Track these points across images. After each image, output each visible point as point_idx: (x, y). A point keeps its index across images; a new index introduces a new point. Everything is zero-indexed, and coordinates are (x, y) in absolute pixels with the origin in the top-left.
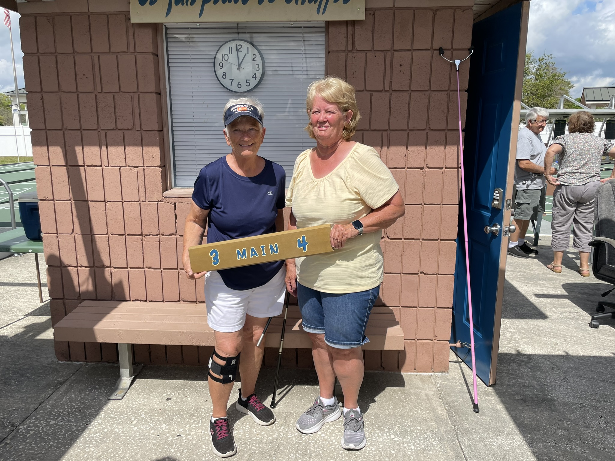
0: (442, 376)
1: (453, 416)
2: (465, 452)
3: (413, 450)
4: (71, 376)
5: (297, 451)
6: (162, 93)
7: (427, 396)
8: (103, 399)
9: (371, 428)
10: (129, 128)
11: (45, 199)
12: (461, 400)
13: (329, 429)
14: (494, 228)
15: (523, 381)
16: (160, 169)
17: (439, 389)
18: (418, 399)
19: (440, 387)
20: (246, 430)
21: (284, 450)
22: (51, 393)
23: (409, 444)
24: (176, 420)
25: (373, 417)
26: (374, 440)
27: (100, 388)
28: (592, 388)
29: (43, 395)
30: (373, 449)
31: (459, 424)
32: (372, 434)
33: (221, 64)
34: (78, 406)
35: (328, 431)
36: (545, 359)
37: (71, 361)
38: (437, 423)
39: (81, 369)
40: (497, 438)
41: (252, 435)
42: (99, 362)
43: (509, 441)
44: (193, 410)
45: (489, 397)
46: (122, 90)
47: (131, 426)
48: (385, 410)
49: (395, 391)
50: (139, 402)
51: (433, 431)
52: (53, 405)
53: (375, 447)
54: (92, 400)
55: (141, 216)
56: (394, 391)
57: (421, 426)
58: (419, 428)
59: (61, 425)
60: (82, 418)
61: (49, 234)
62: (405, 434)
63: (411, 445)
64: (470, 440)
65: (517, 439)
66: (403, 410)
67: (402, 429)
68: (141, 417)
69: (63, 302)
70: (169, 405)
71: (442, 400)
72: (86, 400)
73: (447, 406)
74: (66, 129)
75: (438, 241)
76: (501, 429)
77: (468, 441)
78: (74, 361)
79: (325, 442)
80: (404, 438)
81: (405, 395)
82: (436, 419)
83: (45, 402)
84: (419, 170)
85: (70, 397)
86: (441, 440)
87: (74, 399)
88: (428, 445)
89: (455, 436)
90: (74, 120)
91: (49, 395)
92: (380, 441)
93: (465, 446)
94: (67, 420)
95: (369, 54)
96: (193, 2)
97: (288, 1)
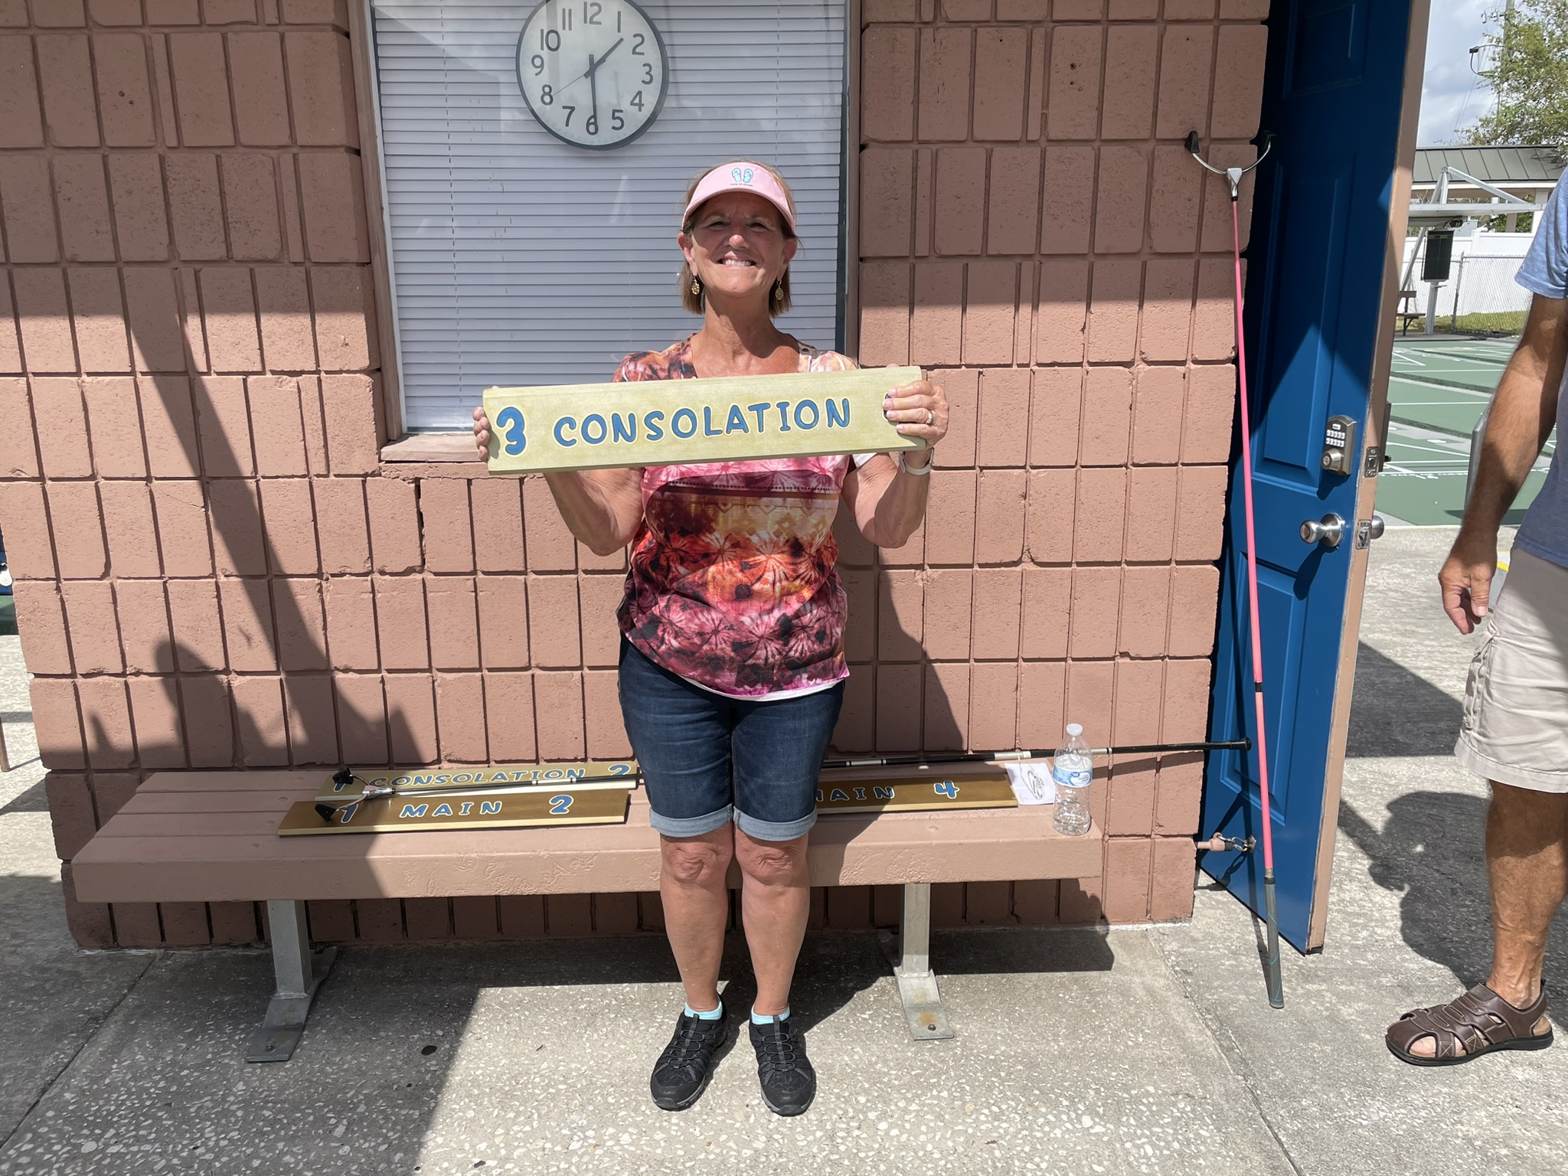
0: (1177, 932)
1: (1233, 1049)
2: (1292, 1155)
3: (1153, 1160)
4: (125, 996)
6: (365, 151)
7: (1150, 991)
8: (232, 1062)
9: (1023, 1100)
10: (271, 257)
11: (14, 476)
12: (1242, 997)
13: (906, 1111)
14: (1328, 527)
15: (1389, 933)
16: (366, 379)
17: (1177, 968)
18: (1130, 1005)
19: (1178, 964)
20: (674, 1133)
22: (71, 1052)
23: (1138, 1142)
24: (461, 1114)
25: (1020, 1067)
26: (1039, 1135)
27: (219, 1029)
29: (49, 1061)
30: (1044, 1165)
31: (1255, 1070)
32: (1030, 1118)
33: (538, 62)
34: (159, 1089)
35: (907, 1117)
36: (1426, 866)
37: (119, 947)
38: (1196, 1073)
39: (151, 972)
40: (1364, 1106)
41: (693, 1146)
42: (203, 946)
43: (1398, 1112)
44: (508, 1079)
45: (1315, 983)
46: (244, 139)
47: (333, 1144)
48: (1048, 1043)
49: (1062, 985)
50: (343, 1064)
51: (1193, 1097)
52: (84, 1091)
53: (1047, 1157)
54: (198, 1067)
55: (315, 520)
56: (1060, 983)
57: (1155, 1082)
58: (1151, 1089)
59: (118, 1155)
60: (177, 1128)
61: (34, 582)
62: (1119, 1112)
63: (1144, 1143)
64: (1295, 1116)
65: (1416, 1102)
66: (1096, 1039)
67: (1107, 1097)
68: (358, 1114)
69: (86, 779)
70: (432, 1068)
71: (1194, 1001)
72: (182, 1068)
73: (1210, 1019)
74: (73, 261)
75: (1168, 567)
76: (1369, 1076)
77: (1292, 1120)
78: (130, 948)
79: (903, 1153)
80: (1118, 1123)
81: (1091, 995)
82: (1190, 1062)
83: (58, 1081)
84: (1121, 368)
85: (133, 1060)
86: (1220, 1121)
87: (145, 1069)
88: (1188, 1140)
89: (1254, 1108)
90: (95, 233)
91: (66, 1060)
92: (1056, 1138)
93: (1288, 1136)
94: (134, 1136)
95: (982, 33)
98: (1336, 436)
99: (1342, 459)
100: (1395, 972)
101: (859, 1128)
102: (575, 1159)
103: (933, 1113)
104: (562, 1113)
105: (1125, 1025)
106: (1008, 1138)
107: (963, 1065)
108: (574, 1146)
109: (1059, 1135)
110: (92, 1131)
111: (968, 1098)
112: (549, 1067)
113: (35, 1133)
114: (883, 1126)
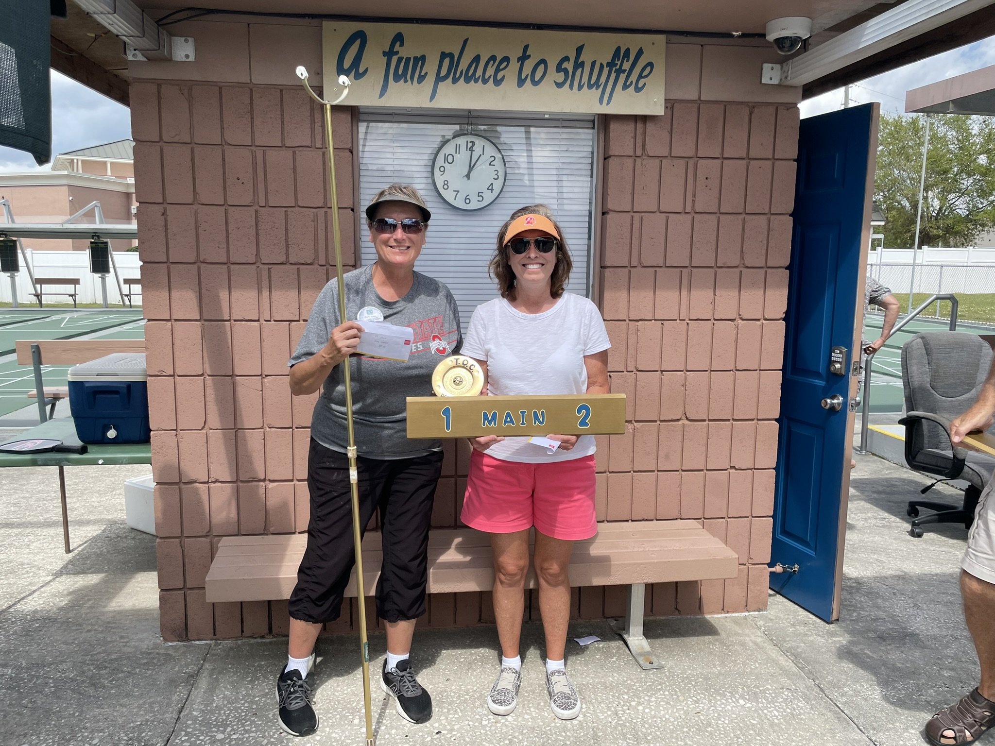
0: (761, 616)
1: (804, 668)
3: (779, 717)
4: (203, 665)
5: (624, 735)
6: (356, 210)
7: (756, 644)
9: (707, 694)
10: (309, 262)
11: (159, 374)
12: (803, 645)
13: (649, 701)
14: (835, 401)
15: (867, 613)
17: (766, 633)
18: (747, 650)
19: (766, 631)
21: (605, 736)
22: (186, 692)
23: (769, 710)
25: (701, 680)
26: (720, 709)
28: (954, 614)
30: (727, 722)
31: (818, 676)
32: (713, 702)
33: (442, 169)
34: (247, 707)
36: (878, 582)
37: (188, 640)
38: (789, 679)
39: (212, 652)
40: (875, 690)
42: (237, 638)
46: (300, 203)
48: (711, 668)
49: (710, 642)
50: (344, 691)
51: (791, 690)
52: (203, 711)
53: (727, 718)
54: (262, 696)
57: (770, 684)
58: (769, 687)
59: (238, 739)
60: (266, 725)
61: (163, 432)
62: (756, 698)
63: (773, 710)
64: (842, 696)
66: (735, 666)
67: (748, 691)
68: (362, 714)
69: (180, 541)
71: (779, 648)
72: (254, 697)
73: (790, 655)
74: (203, 262)
75: (754, 422)
77: (842, 697)
78: (194, 640)
79: (655, 719)
80: (758, 702)
81: (726, 646)
82: (785, 674)
83: (185, 706)
84: (730, 322)
85: (224, 694)
86: (807, 699)
87: (233, 698)
88: (794, 708)
89: (821, 693)
90: (217, 248)
91: (185, 697)
92: (729, 710)
93: (842, 704)
94: (243, 730)
95: (664, 161)
96: (421, 78)
97: (559, 85)
98: (837, 356)
99: (841, 367)
100: (875, 631)
101: (629, 709)
102: (488, 729)
103: (664, 701)
104: (472, 709)
105: (747, 659)
106: (705, 711)
107: (672, 680)
108: (484, 723)
109: (730, 708)
110: (218, 729)
111: (679, 694)
112: (456, 688)
113: (186, 732)
114: (640, 708)
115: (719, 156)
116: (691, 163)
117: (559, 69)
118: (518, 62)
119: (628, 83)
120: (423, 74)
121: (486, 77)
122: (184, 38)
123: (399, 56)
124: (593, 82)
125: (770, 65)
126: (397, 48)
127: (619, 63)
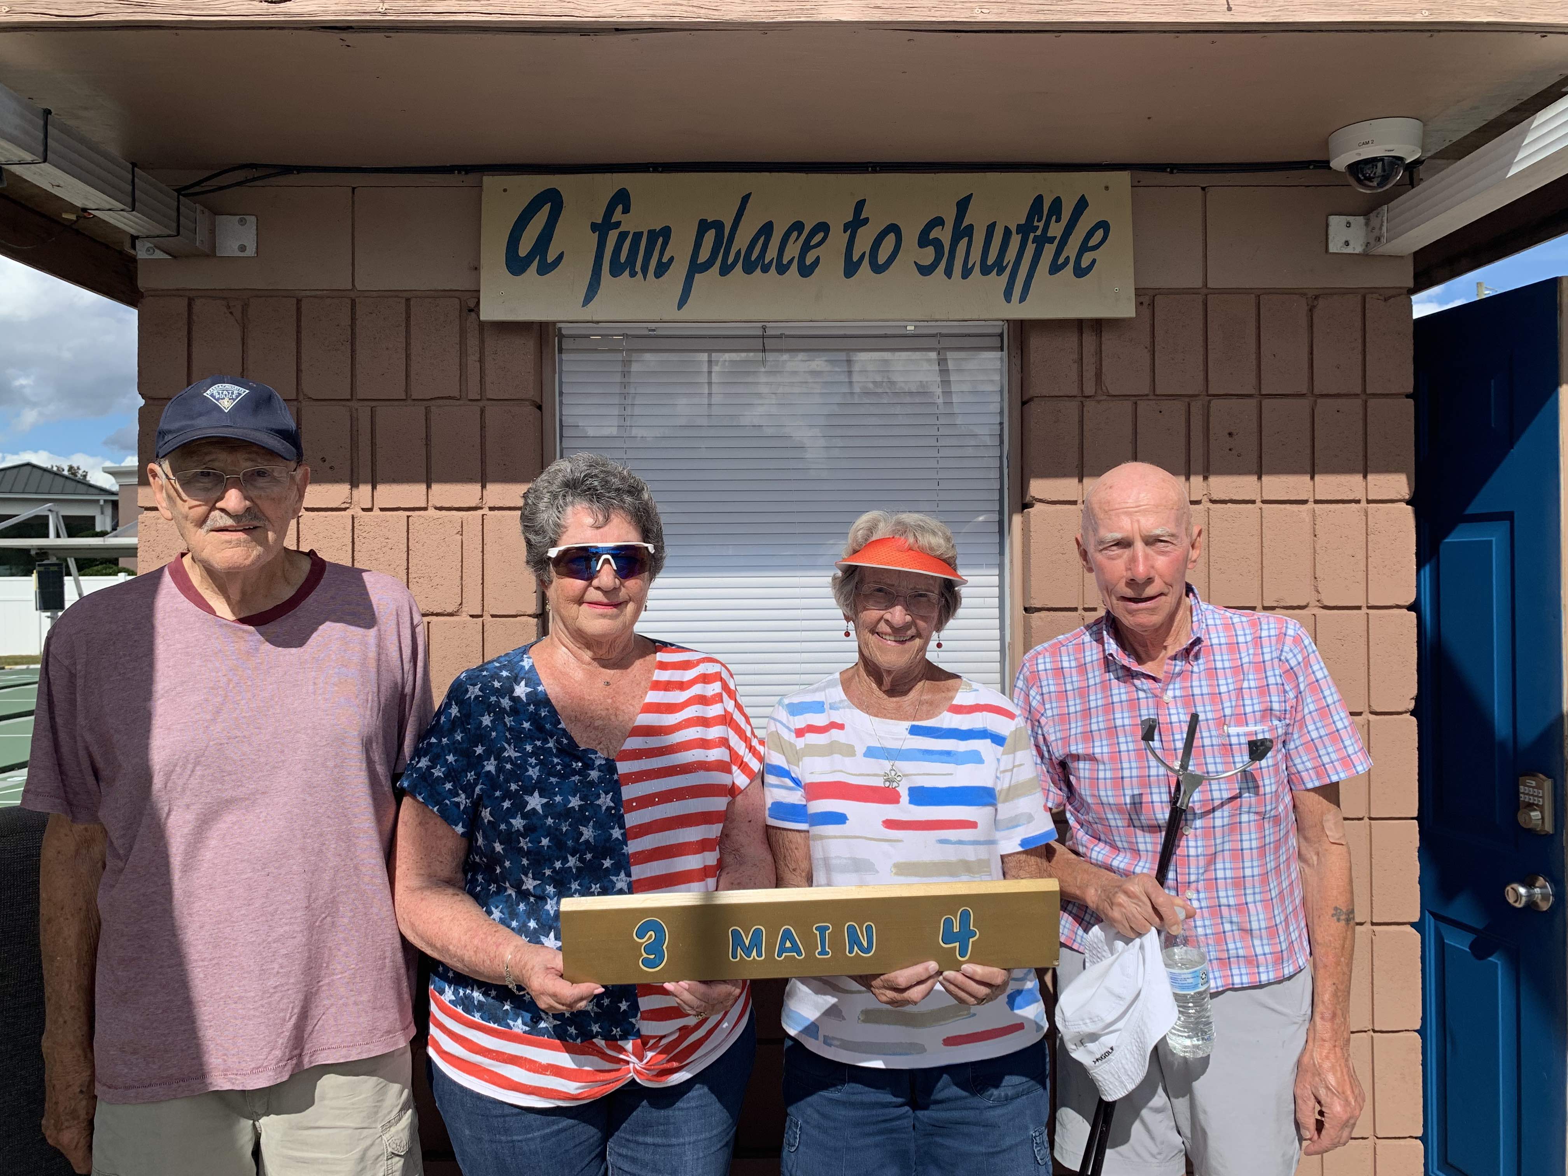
10: (448, 611)
14: (1537, 892)
95: (1142, 405)
96: (662, 269)
97: (925, 270)
98: (1531, 793)
99: (1544, 819)
115: (1253, 392)
116: (1197, 408)
117: (924, 241)
118: (845, 232)
119: (1061, 261)
120: (665, 260)
121: (785, 262)
122: (238, 217)
123: (620, 229)
124: (990, 262)
125: (1343, 219)
126: (617, 216)
127: (1041, 225)
